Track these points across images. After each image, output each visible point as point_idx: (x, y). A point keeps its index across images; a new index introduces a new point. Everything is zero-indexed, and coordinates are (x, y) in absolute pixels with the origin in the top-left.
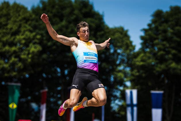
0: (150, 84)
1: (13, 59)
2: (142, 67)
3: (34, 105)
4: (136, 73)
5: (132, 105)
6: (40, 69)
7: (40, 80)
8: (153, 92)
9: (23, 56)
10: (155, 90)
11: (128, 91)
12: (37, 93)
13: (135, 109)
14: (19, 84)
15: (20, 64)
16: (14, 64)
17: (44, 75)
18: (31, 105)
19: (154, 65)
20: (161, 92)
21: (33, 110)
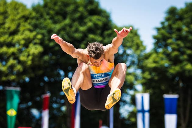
0: (163, 87)
1: (11, 61)
2: (155, 69)
3: (35, 112)
4: (147, 75)
5: (143, 111)
6: (41, 72)
7: (42, 84)
8: (166, 96)
9: (22, 58)
10: (167, 93)
11: (139, 96)
12: (38, 99)
13: (147, 115)
14: (18, 89)
15: (19, 67)
16: (12, 67)
17: (46, 79)
18: (31, 112)
20: (175, 96)
21: (34, 117)
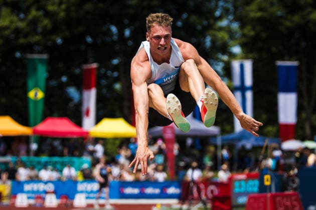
0: (274, 50)
1: (34, 13)
2: (260, 21)
3: (72, 92)
4: (249, 31)
5: (243, 89)
6: (81, 29)
7: (83, 47)
8: (280, 63)
9: (51, 8)
10: (283, 59)
11: (236, 65)
12: (77, 71)
13: (249, 95)
14: (45, 56)
15: (46, 22)
16: (34, 22)
17: (89, 40)
18: (67, 92)
19: (281, 17)
20: (295, 63)
21: (70, 99)
